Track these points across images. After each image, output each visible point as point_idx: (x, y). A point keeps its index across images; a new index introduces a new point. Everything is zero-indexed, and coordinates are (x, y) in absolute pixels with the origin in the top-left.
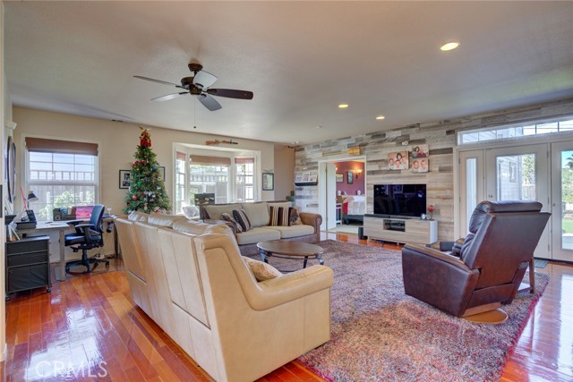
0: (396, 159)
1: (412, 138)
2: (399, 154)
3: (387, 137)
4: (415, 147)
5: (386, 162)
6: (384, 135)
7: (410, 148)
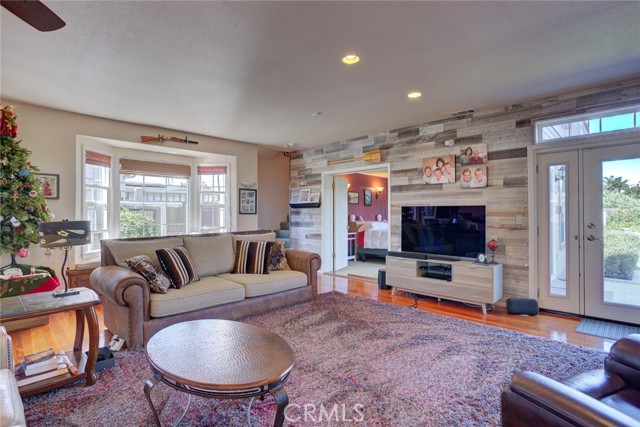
0: (435, 167)
1: (460, 134)
2: (439, 160)
3: (421, 134)
4: (465, 147)
5: (420, 172)
6: (417, 132)
7: (457, 151)
